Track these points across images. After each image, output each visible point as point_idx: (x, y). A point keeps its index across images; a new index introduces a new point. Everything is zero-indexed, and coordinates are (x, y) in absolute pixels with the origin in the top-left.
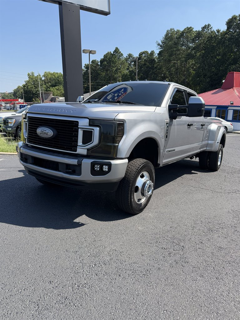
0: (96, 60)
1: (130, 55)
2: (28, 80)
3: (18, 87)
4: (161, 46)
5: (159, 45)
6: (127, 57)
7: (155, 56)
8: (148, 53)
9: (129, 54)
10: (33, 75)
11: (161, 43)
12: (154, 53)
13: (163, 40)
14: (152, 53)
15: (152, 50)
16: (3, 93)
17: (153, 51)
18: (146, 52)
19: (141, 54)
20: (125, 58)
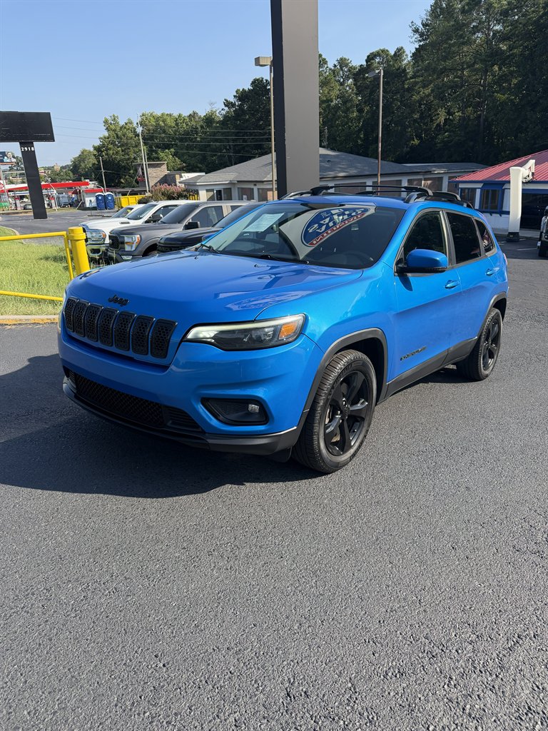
0: (263, 79)
1: (343, 62)
2: (107, 135)
3: (82, 153)
4: (422, 35)
5: (416, 31)
6: (335, 66)
7: (405, 62)
8: (387, 55)
9: (341, 59)
10: (116, 123)
11: (421, 28)
12: (404, 52)
13: (427, 19)
14: (399, 52)
15: (399, 46)
16: (49, 168)
17: (402, 48)
18: (383, 51)
19: (370, 58)
20: (330, 69)
